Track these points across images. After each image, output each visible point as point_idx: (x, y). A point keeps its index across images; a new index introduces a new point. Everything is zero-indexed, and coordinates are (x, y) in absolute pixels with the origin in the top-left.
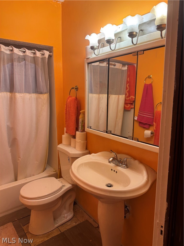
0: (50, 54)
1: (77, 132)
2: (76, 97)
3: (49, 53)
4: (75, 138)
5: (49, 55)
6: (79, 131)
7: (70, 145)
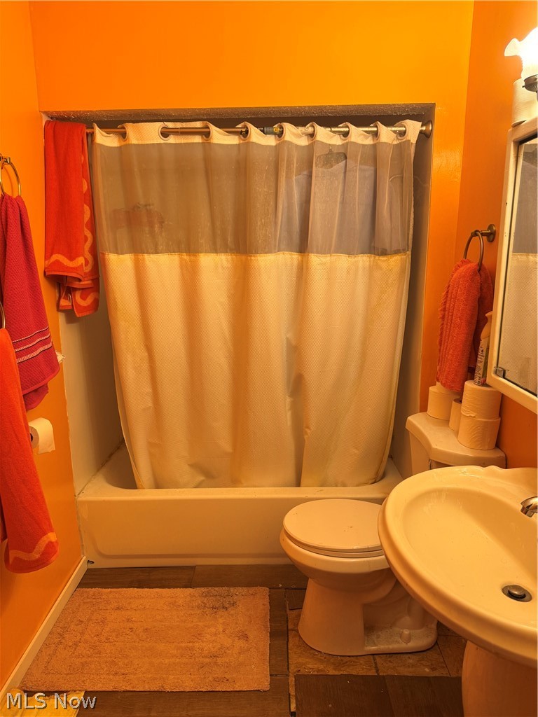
0: (424, 128)
1: (466, 383)
2: (480, 265)
3: (422, 126)
4: (461, 401)
5: (421, 132)
6: (477, 379)
7: (446, 421)
